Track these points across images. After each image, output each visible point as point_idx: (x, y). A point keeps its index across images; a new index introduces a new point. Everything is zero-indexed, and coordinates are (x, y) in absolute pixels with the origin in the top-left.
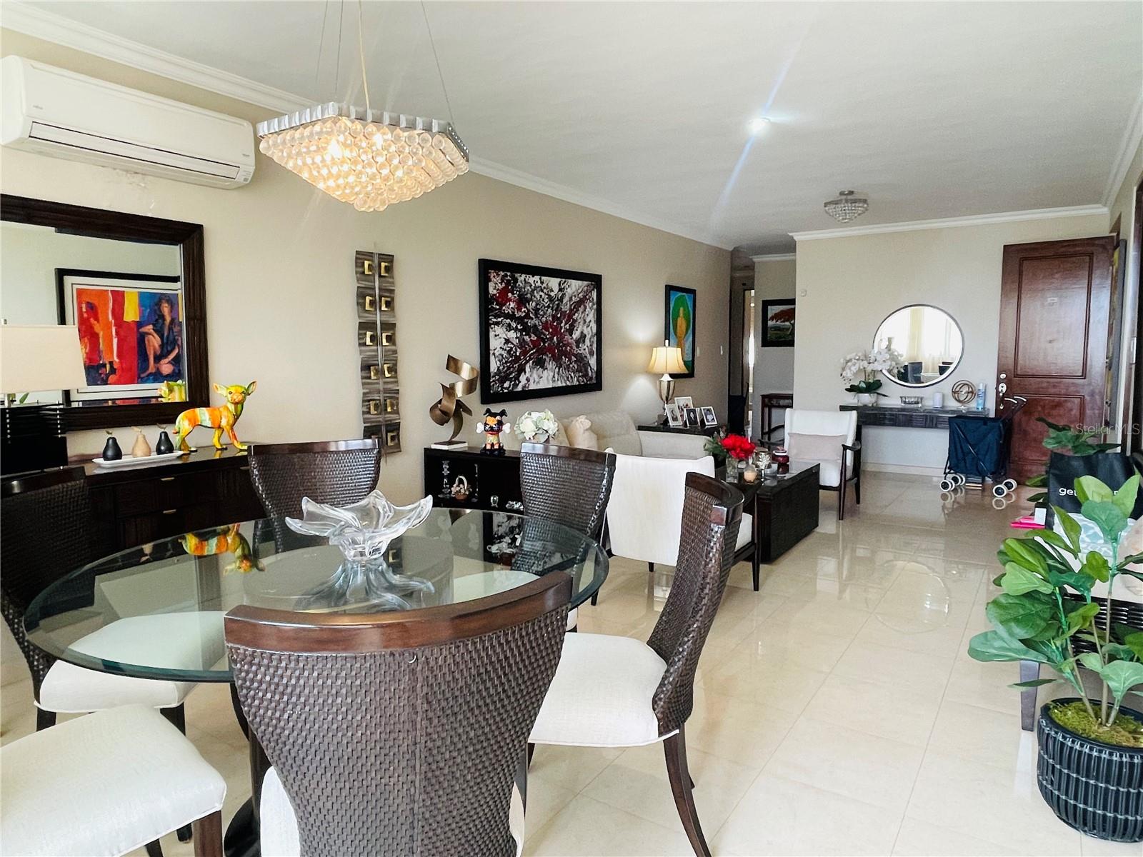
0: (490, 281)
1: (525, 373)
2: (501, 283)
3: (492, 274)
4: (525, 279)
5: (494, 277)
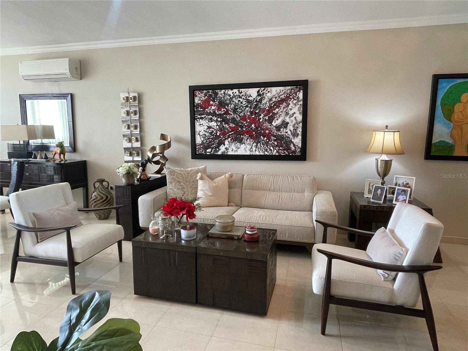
0: (196, 96)
2: (204, 97)
5: (199, 94)
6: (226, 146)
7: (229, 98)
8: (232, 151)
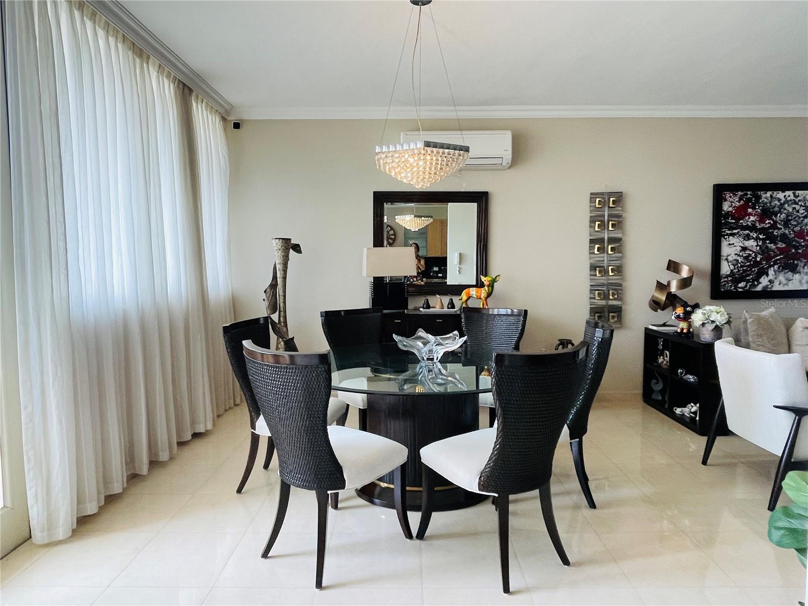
0: (726, 200)
1: (767, 275)
2: (739, 201)
3: (728, 195)
4: (771, 196)
5: (730, 197)
6: (771, 277)
7: (779, 204)
8: (779, 284)
